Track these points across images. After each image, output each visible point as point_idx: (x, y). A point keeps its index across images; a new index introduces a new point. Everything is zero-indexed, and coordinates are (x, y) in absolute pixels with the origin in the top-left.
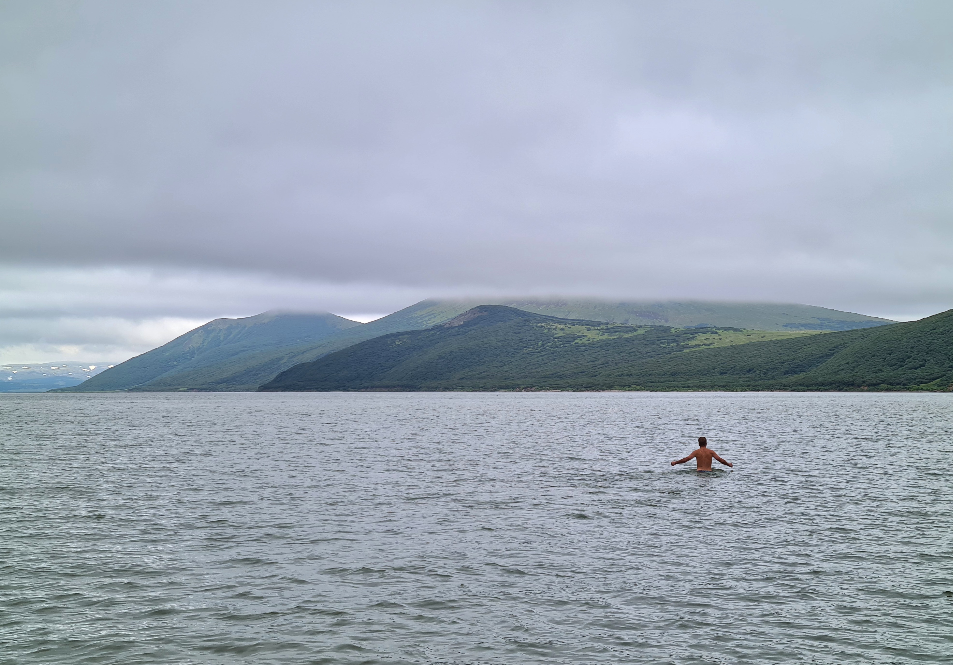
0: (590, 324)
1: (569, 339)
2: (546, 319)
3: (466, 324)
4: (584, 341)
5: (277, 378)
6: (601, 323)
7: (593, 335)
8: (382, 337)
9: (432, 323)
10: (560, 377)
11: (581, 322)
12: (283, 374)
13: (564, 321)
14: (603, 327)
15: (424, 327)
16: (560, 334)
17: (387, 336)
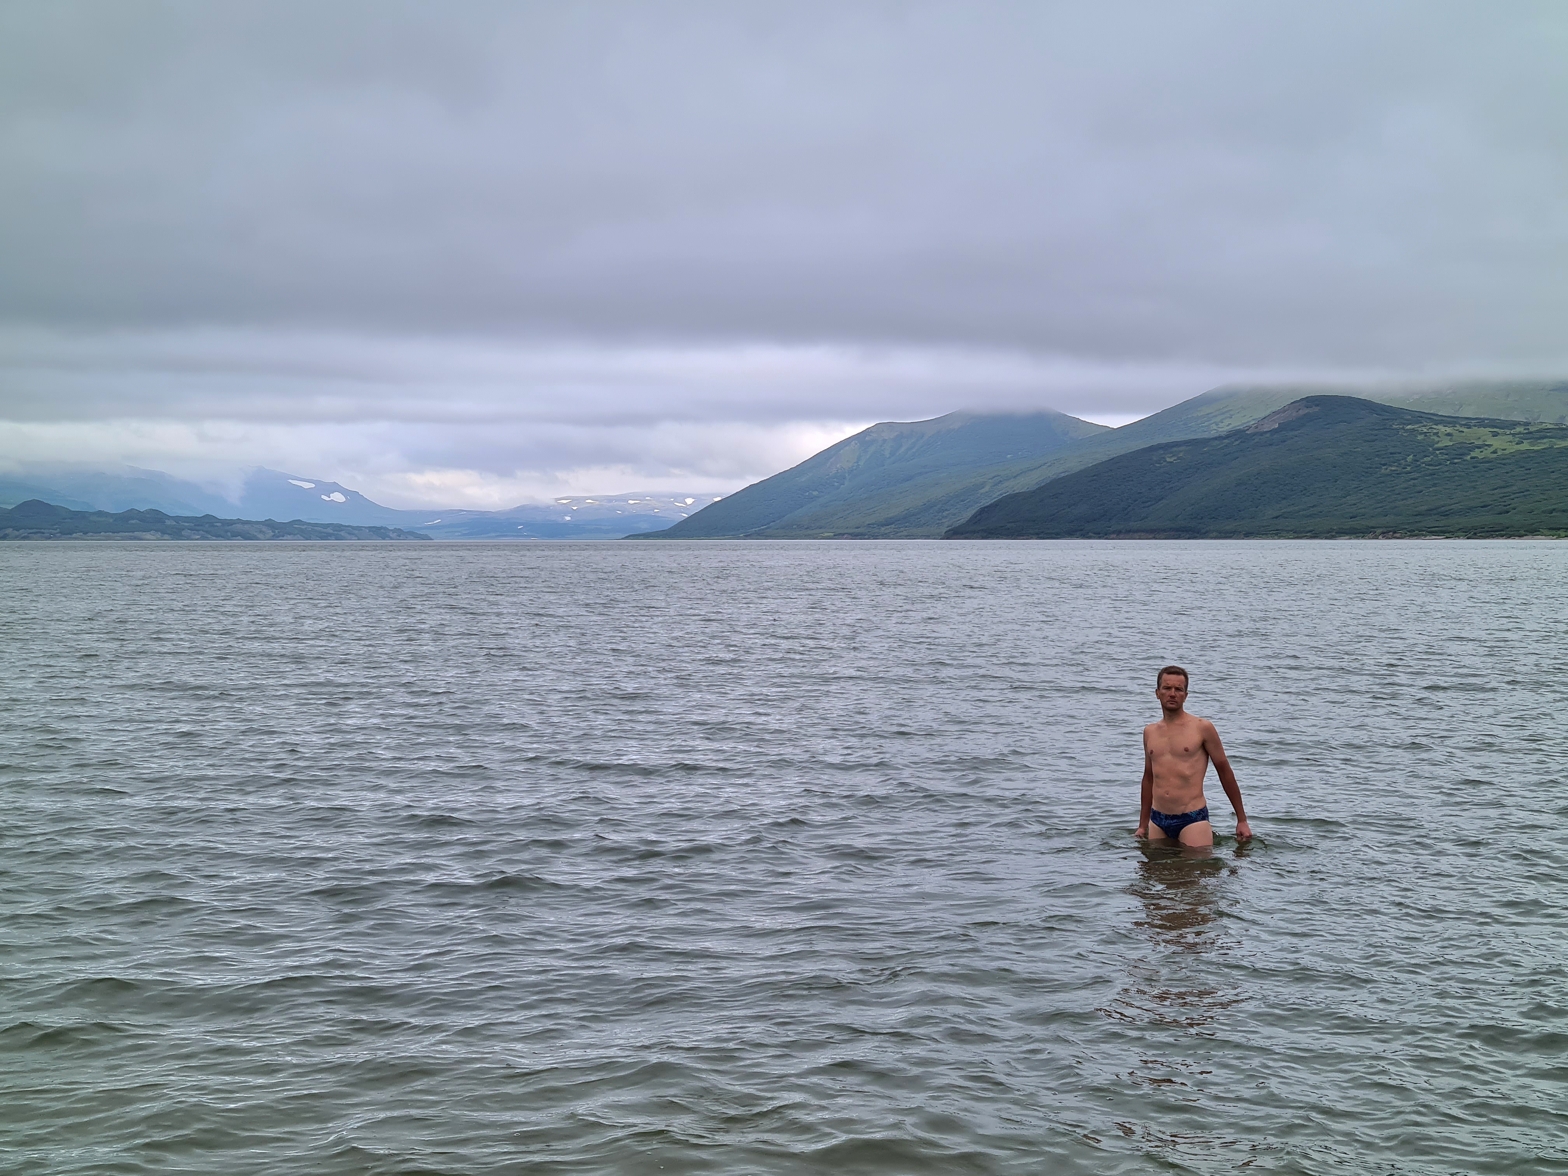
0: (1497, 426)
1: (1461, 450)
2: (1419, 417)
3: (1282, 428)
4: (1487, 453)
5: (975, 516)
6: (1518, 424)
7: (1503, 444)
8: (1144, 450)
9: (1225, 427)
10: (1446, 515)
11: (1481, 423)
12: (982, 511)
13: (1452, 421)
14: (1519, 429)
15: (1213, 434)
16: (1446, 442)
17: (1152, 449)
